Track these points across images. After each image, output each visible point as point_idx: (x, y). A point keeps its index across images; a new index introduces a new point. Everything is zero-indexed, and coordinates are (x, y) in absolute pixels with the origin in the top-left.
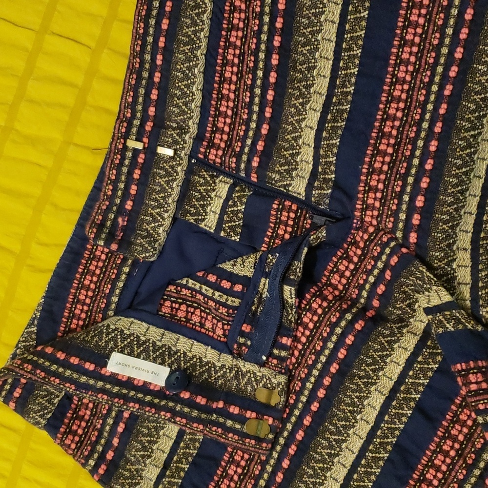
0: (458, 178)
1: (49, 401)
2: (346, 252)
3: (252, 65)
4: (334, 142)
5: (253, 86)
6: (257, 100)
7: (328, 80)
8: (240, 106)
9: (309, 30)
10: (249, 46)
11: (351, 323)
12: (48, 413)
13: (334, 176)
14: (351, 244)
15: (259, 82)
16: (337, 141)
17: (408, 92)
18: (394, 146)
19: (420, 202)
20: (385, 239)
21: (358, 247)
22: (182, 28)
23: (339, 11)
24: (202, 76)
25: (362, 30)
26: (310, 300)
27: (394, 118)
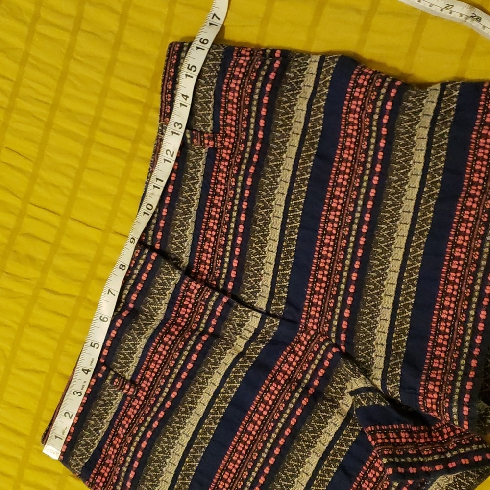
1: (87, 450)
2: (293, 348)
3: (227, 219)
4: (287, 272)
5: (227, 233)
6: (230, 243)
7: (279, 231)
8: (217, 246)
9: (266, 199)
10: (226, 207)
11: (299, 400)
12: (86, 458)
13: (286, 295)
14: (297, 342)
16: (289, 272)
17: (334, 240)
18: (327, 276)
19: (347, 313)
20: (322, 340)
21: (302, 344)
22: (183, 193)
23: (287, 187)
24: (193, 224)
25: (302, 199)
26: (268, 384)
27: (326, 258)
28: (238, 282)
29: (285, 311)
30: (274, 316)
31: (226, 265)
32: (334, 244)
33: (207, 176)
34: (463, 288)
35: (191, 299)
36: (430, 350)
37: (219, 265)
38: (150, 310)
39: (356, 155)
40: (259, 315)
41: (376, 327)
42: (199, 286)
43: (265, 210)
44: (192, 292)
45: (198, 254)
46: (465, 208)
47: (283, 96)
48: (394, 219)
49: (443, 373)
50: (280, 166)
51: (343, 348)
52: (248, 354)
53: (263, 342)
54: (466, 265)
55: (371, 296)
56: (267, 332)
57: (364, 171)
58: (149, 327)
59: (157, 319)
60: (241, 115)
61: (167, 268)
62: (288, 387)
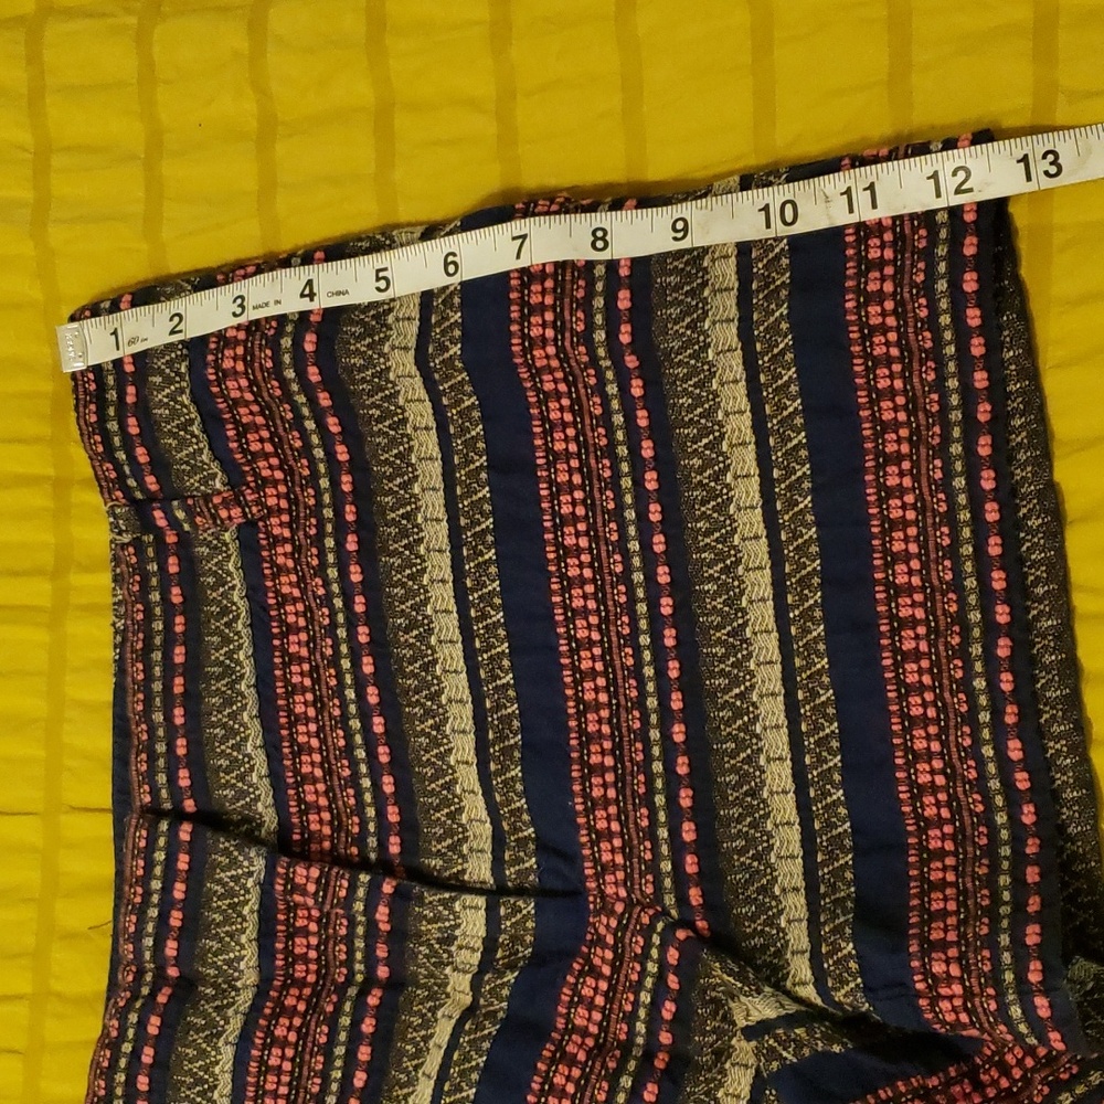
0: (737, 773)
2: (588, 961)
3: (333, 682)
4: (513, 773)
5: (345, 717)
6: (358, 739)
7: (464, 675)
8: (332, 756)
9: (409, 604)
10: (322, 654)
11: (634, 1094)
13: (532, 830)
14: (593, 944)
15: (353, 708)
16: (516, 772)
17: (603, 657)
18: (612, 752)
19: (688, 832)
20: (646, 920)
21: (605, 946)
22: (209, 654)
23: (449, 562)
24: (256, 722)
25: (493, 581)
26: (547, 1072)
27: (598, 706)
28: (410, 829)
29: (541, 870)
30: (520, 891)
31: (368, 797)
32: (606, 667)
33: (254, 593)
34: (947, 695)
35: (309, 909)
36: (916, 872)
37: (352, 801)
38: (218, 968)
39: (585, 435)
40: (481, 901)
41: (771, 847)
42: (315, 872)
43: (415, 632)
44: (304, 893)
45: (291, 792)
46: (887, 493)
47: (349, 354)
48: (728, 562)
49: (959, 920)
50: (416, 515)
51: (701, 924)
52: (485, 1006)
53: (511, 967)
54: (934, 634)
55: (734, 770)
56: (514, 939)
57: (615, 468)
58: (230, 1012)
59: (246, 987)
60: (279, 422)
61: (226, 853)
62: (598, 1065)
